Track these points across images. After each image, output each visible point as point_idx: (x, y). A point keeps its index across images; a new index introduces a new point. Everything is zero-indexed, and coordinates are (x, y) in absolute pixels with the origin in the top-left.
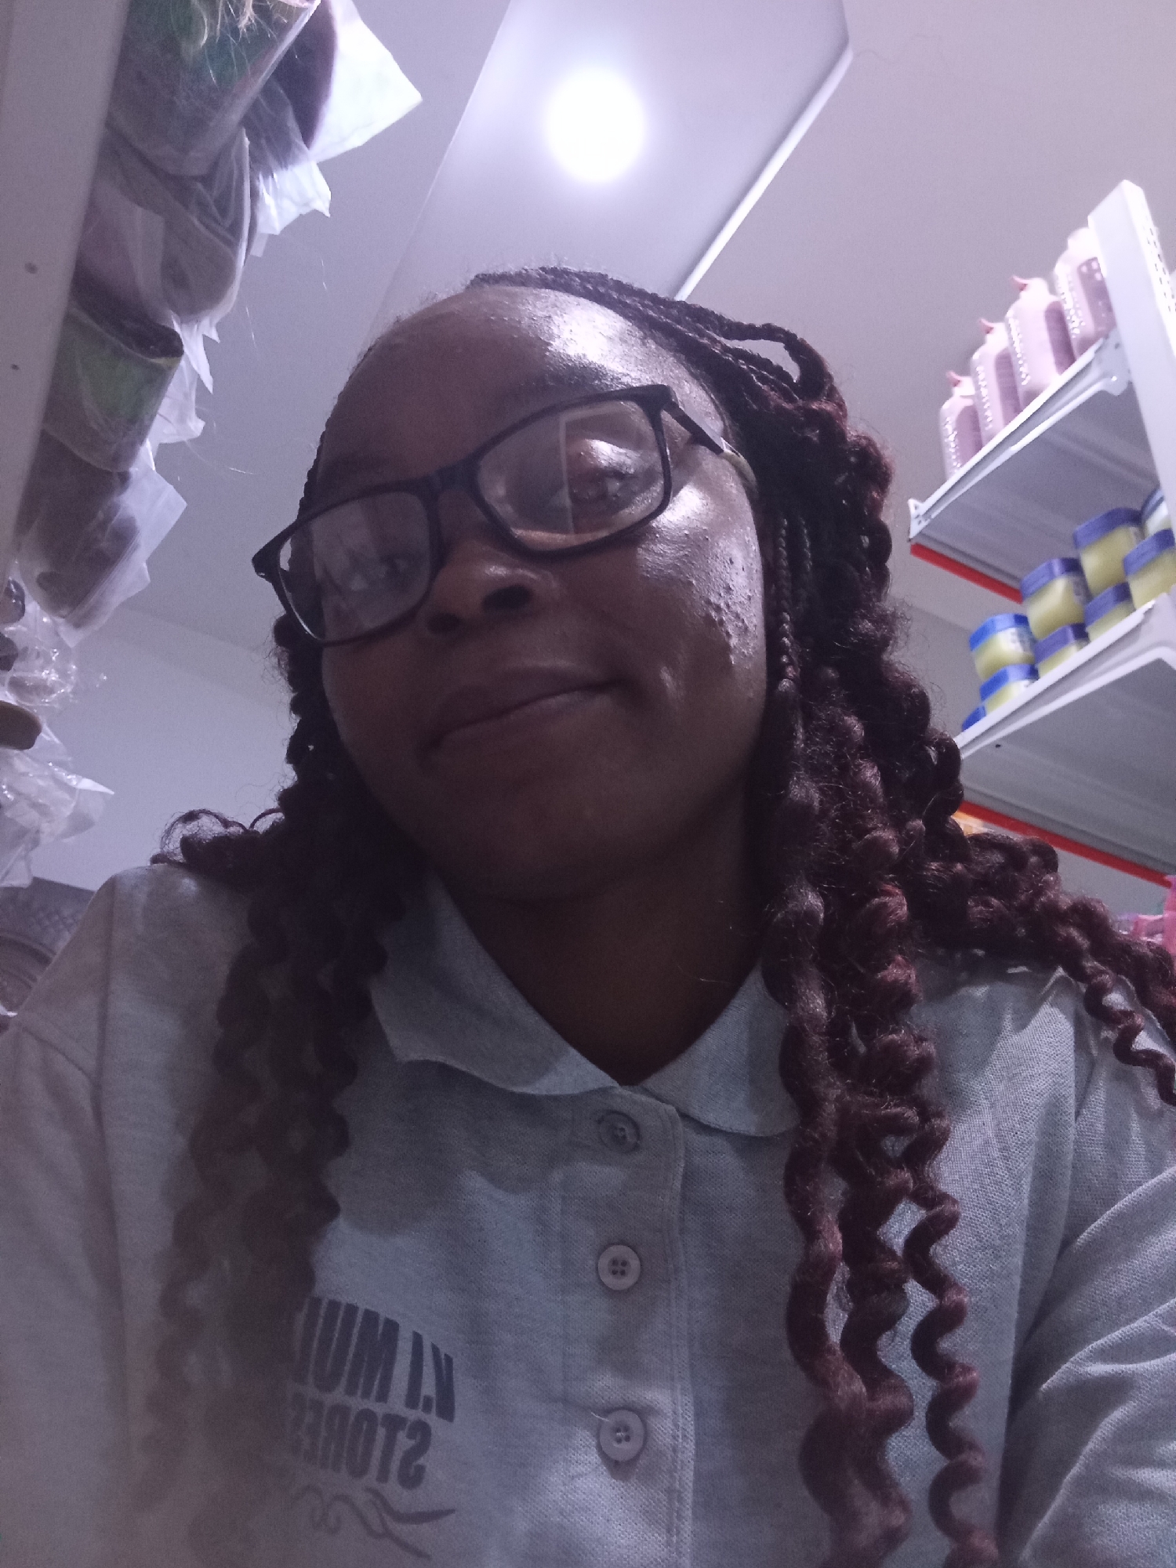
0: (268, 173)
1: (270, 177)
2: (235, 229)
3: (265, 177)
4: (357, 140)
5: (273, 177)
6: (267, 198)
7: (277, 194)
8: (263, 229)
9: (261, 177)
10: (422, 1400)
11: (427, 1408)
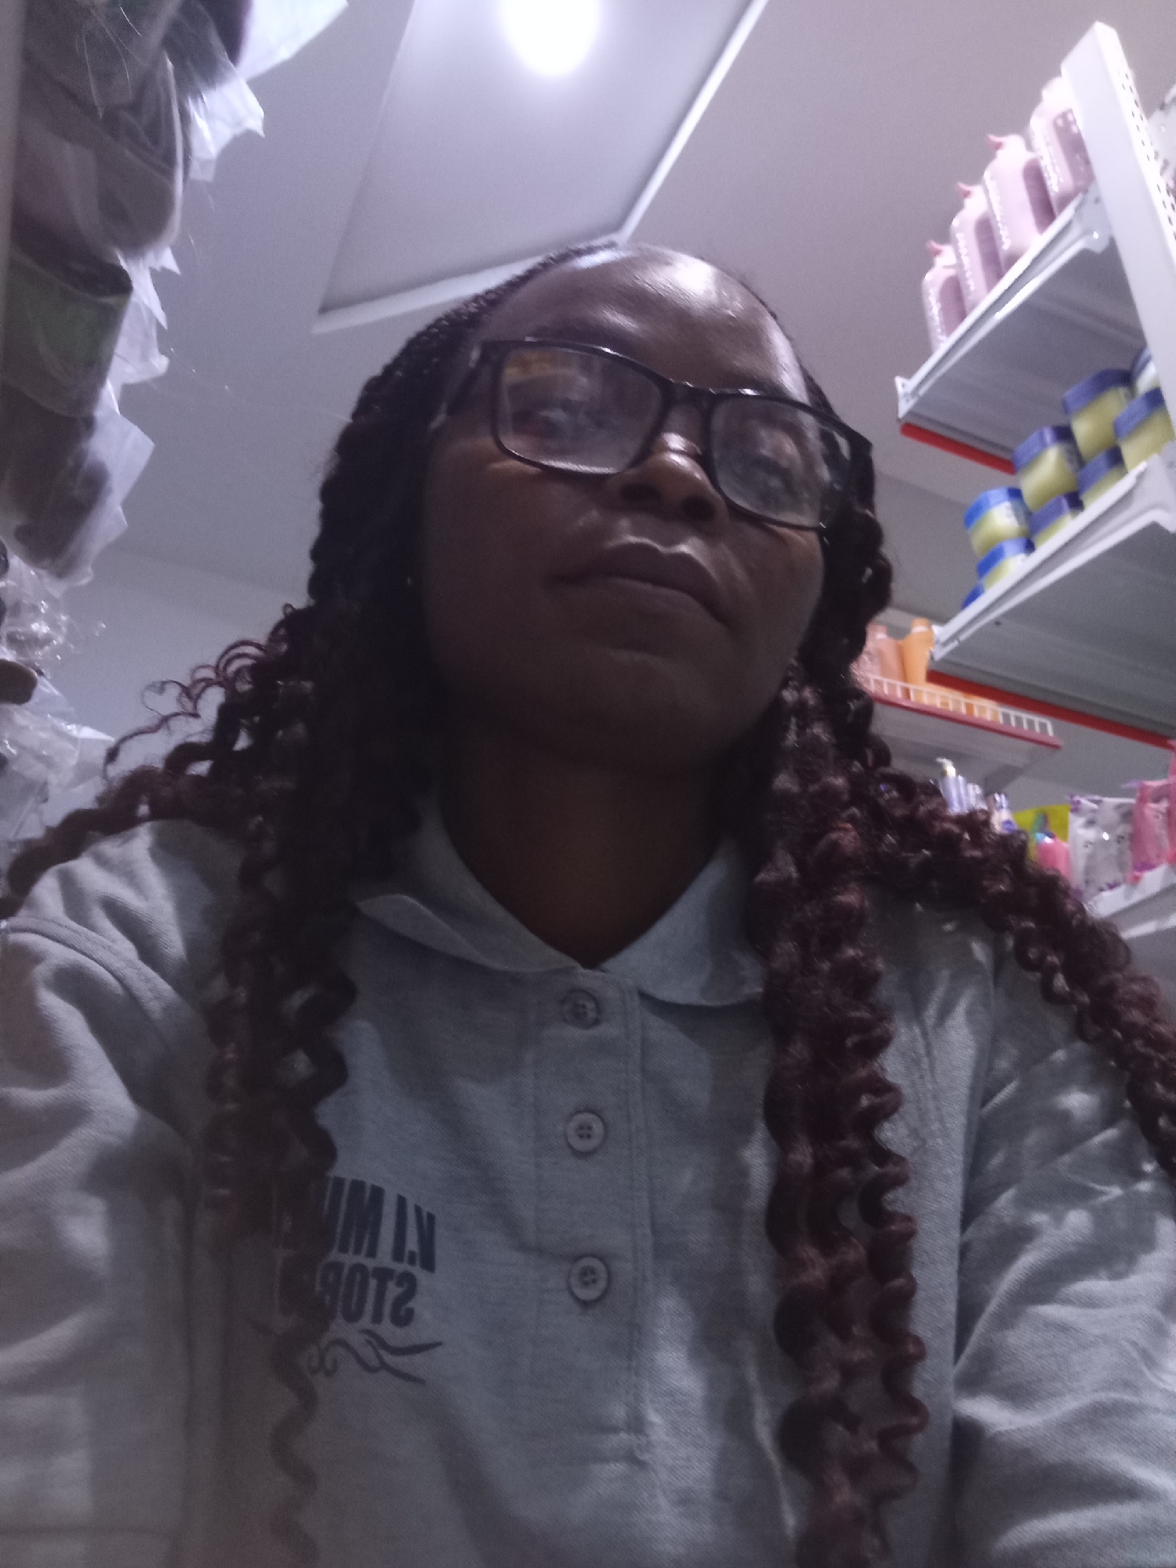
0: (197, 94)
1: (199, 100)
2: (169, 158)
3: (195, 99)
4: (285, 53)
5: (202, 98)
6: (200, 121)
7: (209, 116)
8: (198, 152)
9: (190, 100)
10: (407, 1253)
11: (412, 1261)
